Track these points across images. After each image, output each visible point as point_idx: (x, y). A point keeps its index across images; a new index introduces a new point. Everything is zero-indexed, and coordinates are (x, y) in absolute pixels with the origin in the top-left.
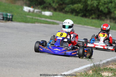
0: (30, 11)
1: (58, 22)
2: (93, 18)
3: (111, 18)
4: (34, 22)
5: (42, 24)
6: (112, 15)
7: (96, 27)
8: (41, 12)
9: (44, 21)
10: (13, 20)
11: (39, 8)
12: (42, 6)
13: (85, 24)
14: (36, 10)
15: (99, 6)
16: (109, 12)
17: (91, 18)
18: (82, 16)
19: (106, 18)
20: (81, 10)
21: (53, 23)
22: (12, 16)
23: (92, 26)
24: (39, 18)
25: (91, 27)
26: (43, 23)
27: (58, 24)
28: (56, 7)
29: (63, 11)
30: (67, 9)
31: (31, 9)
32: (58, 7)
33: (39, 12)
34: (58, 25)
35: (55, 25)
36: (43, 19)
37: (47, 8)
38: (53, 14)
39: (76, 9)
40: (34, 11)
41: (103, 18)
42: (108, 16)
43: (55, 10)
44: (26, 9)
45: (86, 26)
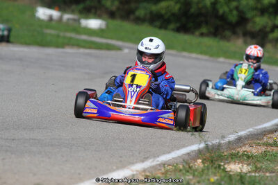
0: (51, 18)
1: (119, 43)
2: (202, 35)
3: (245, 34)
4: (62, 46)
5: (82, 50)
6: (249, 27)
7: (211, 56)
8: (78, 21)
9: (85, 41)
10: (12, 39)
11: (73, 12)
12: (81, 6)
13: (184, 50)
14: (67, 16)
15: (218, 6)
16: (243, 20)
17: (197, 33)
18: (178, 30)
19: (234, 33)
20: (173, 15)
21: (109, 47)
22: (9, 30)
23: (201, 53)
24: (73, 35)
25: (200, 56)
26: (84, 47)
27: (119, 49)
28: (114, 8)
29: (132, 17)
30: (141, 13)
31: (55, 13)
32: (118, 9)
33: (74, 20)
34: (119, 52)
35: (113, 53)
36: (84, 37)
37: (93, 11)
38: (107, 25)
39: (163, 12)
40: (60, 19)
41: (228, 33)
42: (239, 30)
43: (112, 15)
44: (43, 13)
45: (185, 54)
